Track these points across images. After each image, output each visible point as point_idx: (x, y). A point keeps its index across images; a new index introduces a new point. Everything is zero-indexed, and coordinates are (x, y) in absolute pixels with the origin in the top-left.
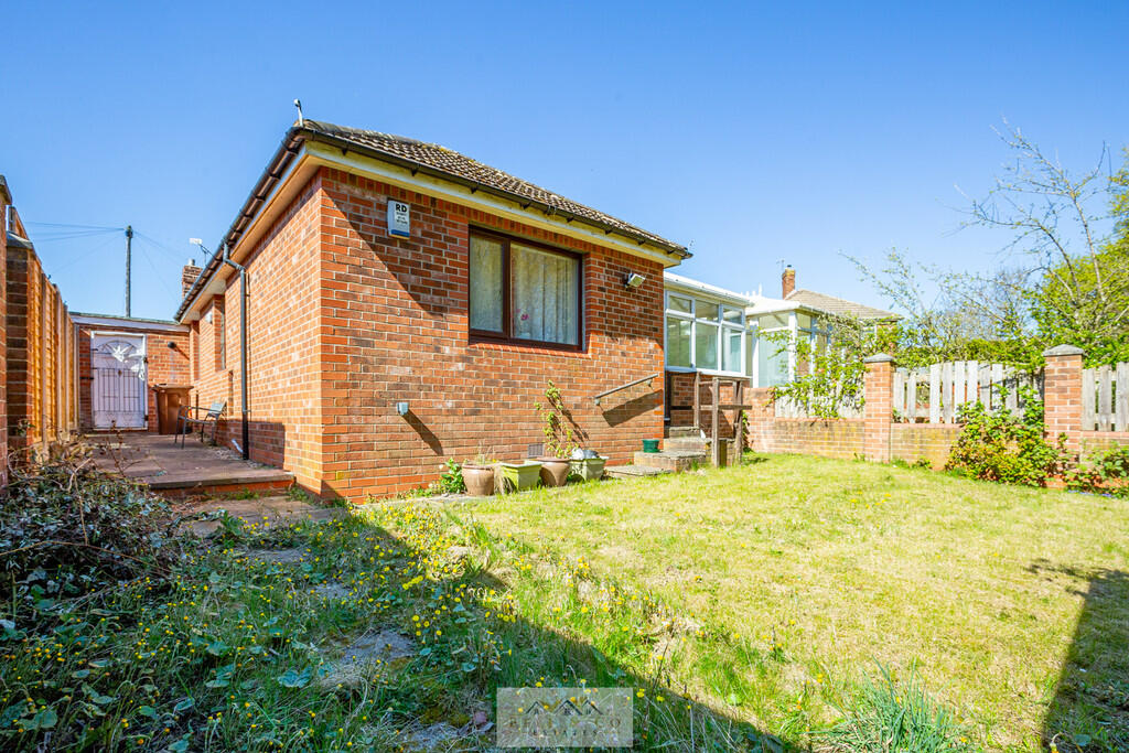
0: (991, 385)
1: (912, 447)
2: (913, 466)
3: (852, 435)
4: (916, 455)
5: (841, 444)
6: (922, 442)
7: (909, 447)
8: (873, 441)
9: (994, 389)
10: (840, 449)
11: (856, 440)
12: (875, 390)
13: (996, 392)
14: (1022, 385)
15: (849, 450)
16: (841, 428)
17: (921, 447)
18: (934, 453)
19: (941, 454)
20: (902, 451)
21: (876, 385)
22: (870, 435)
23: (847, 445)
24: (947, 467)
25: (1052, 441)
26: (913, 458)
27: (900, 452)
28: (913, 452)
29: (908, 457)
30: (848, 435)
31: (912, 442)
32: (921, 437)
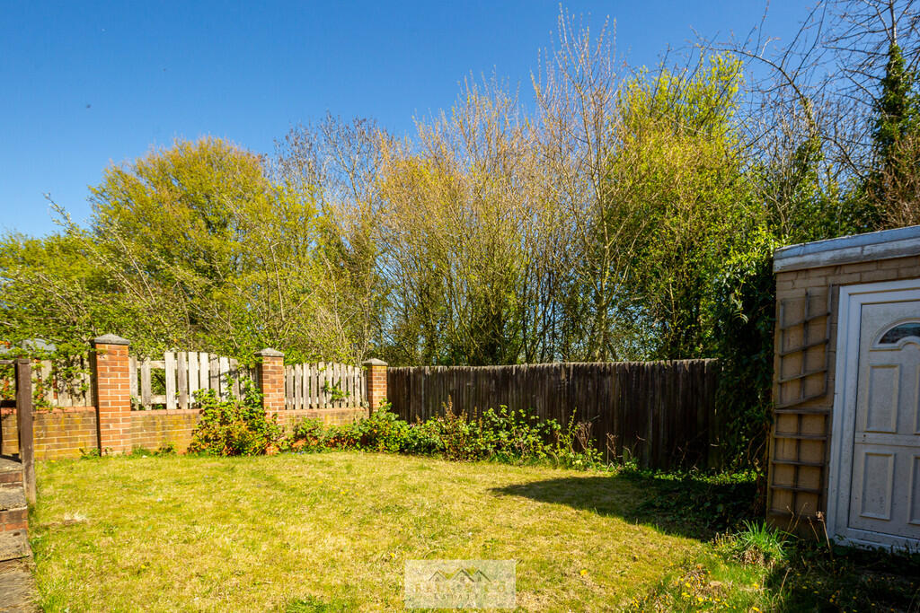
0: (220, 375)
1: (154, 434)
2: (157, 453)
3: (77, 427)
4: (158, 443)
5: (59, 440)
6: (164, 428)
7: (150, 435)
8: (112, 432)
9: (222, 378)
10: (58, 447)
11: (83, 433)
12: (110, 376)
13: (224, 381)
14: (242, 376)
15: (71, 446)
16: (57, 420)
17: (164, 434)
18: (177, 438)
19: (183, 438)
20: (143, 439)
21: (112, 370)
22: (108, 426)
23: (70, 440)
24: (189, 449)
25: (269, 419)
26: (155, 445)
27: (141, 441)
28: (154, 440)
29: (149, 445)
30: (68, 428)
31: (154, 429)
32: (163, 423)
